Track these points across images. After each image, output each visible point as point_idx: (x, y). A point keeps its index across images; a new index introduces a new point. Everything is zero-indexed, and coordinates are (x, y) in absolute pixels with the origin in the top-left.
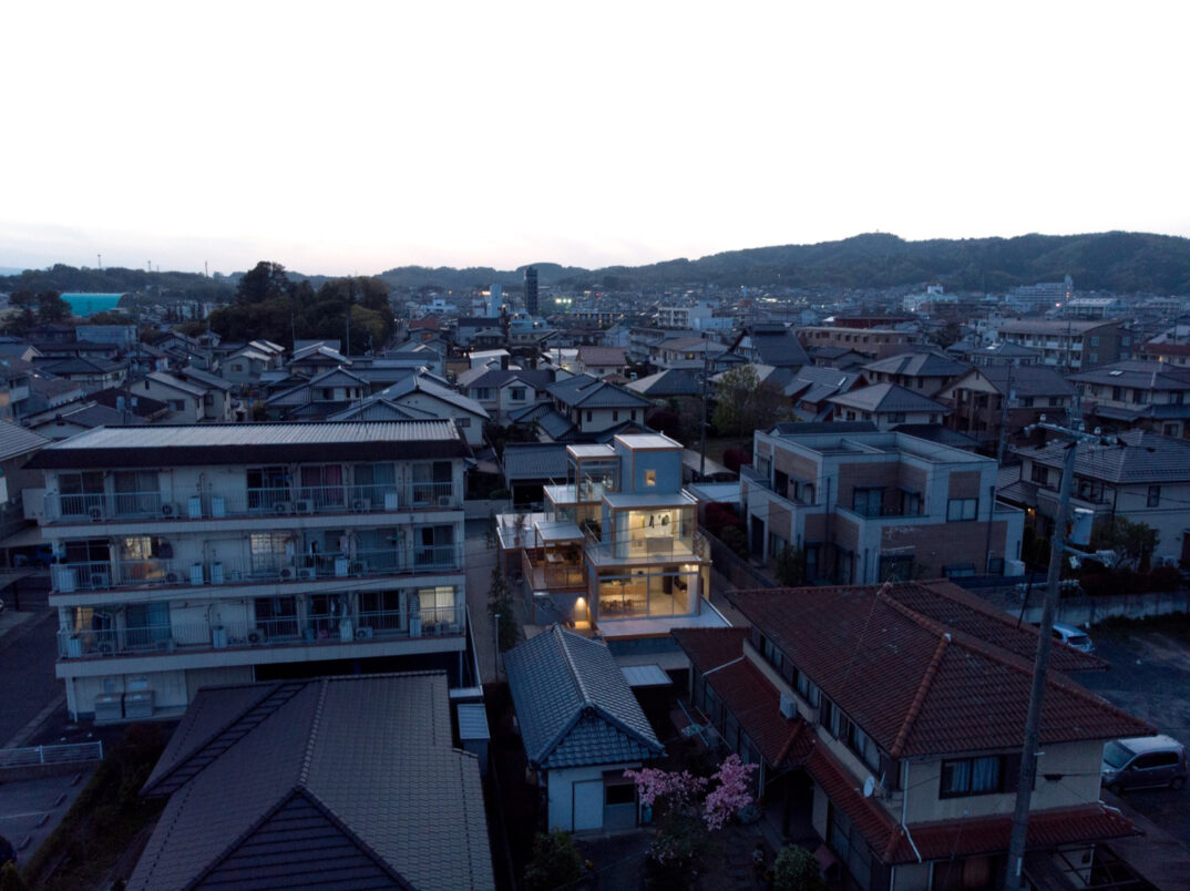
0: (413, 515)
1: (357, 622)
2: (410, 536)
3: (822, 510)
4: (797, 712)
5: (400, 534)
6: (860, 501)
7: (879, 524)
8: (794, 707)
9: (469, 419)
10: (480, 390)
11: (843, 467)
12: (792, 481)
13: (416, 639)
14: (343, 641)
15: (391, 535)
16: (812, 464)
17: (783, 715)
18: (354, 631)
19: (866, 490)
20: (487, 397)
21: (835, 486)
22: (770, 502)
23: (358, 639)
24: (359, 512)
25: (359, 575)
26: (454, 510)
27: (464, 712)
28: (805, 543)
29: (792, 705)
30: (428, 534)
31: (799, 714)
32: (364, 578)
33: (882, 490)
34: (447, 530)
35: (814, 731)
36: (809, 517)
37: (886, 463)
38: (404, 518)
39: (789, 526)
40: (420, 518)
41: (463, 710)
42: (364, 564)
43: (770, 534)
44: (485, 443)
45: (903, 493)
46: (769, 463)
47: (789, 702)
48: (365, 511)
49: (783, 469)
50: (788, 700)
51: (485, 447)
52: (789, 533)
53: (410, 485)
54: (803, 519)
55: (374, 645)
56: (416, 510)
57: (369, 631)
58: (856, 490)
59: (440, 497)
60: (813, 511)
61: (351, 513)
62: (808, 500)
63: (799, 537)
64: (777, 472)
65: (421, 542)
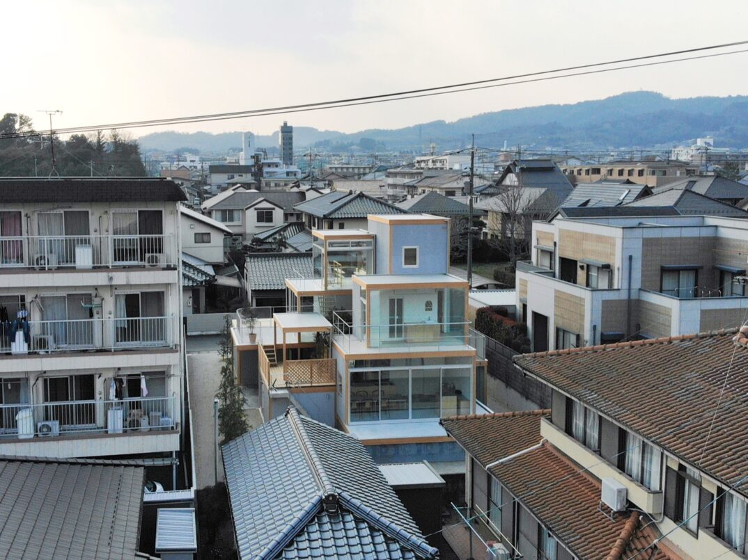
0: (111, 274)
1: (42, 414)
2: (109, 304)
3: (623, 295)
4: (628, 501)
5: (96, 301)
6: (669, 283)
7: (697, 306)
8: (624, 494)
9: (209, 234)
10: (224, 212)
11: (647, 243)
12: (582, 267)
13: (115, 435)
14: (21, 437)
15: (84, 302)
16: (608, 241)
17: (607, 509)
18: (36, 426)
19: (677, 271)
20: (231, 219)
21: (637, 265)
22: (556, 291)
23: (40, 435)
24: (42, 270)
25: (42, 352)
26: (164, 269)
27: (165, 518)
28: (602, 335)
29: (620, 491)
30: (132, 303)
31: (631, 505)
32: (47, 355)
33: (696, 270)
34: (156, 299)
35: (654, 526)
36: (605, 303)
37: (699, 238)
38: (100, 279)
39: (582, 316)
40: (120, 278)
41: (163, 516)
42: (50, 338)
43: (558, 330)
44: (227, 261)
45: (723, 273)
46: (551, 254)
47: (615, 488)
48: (50, 269)
49: (569, 255)
50: (612, 486)
51: (227, 265)
52: (582, 327)
53: (110, 238)
54: (599, 307)
55: (61, 443)
56: (116, 269)
57: (55, 426)
58: (664, 270)
59: (147, 255)
60: (612, 296)
61: (31, 270)
62: (603, 284)
63: (595, 328)
64: (563, 260)
65: (123, 311)
